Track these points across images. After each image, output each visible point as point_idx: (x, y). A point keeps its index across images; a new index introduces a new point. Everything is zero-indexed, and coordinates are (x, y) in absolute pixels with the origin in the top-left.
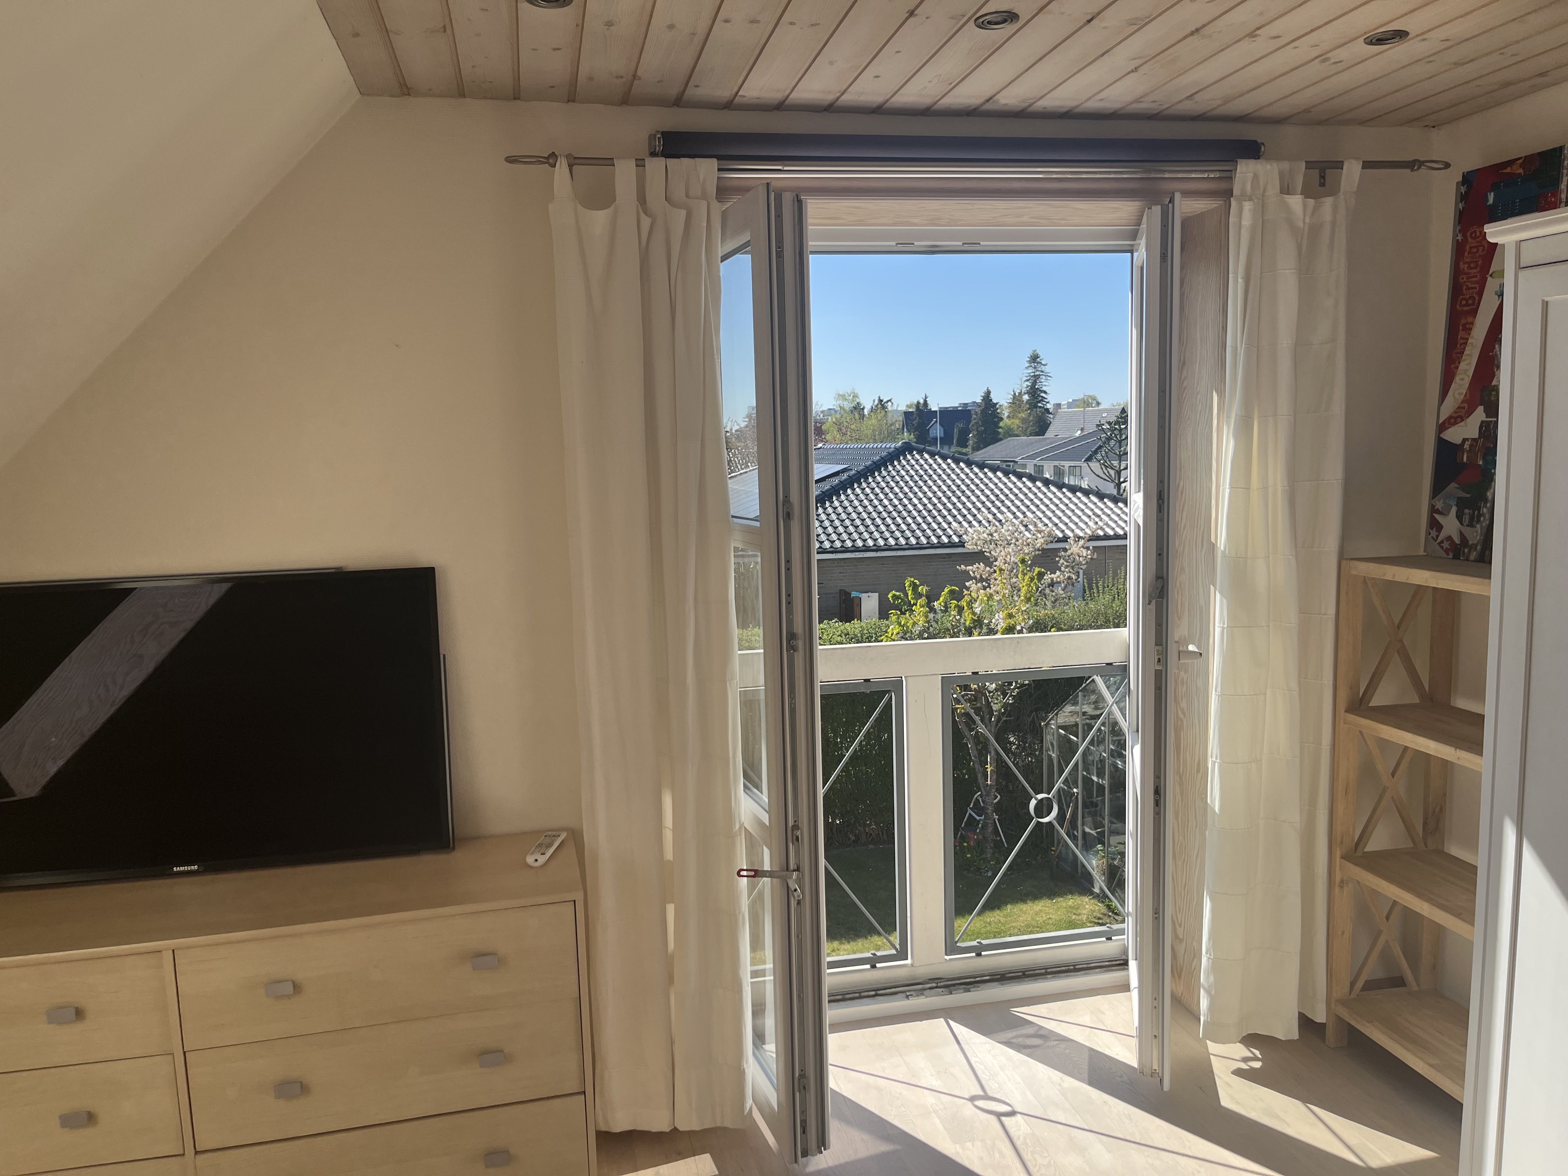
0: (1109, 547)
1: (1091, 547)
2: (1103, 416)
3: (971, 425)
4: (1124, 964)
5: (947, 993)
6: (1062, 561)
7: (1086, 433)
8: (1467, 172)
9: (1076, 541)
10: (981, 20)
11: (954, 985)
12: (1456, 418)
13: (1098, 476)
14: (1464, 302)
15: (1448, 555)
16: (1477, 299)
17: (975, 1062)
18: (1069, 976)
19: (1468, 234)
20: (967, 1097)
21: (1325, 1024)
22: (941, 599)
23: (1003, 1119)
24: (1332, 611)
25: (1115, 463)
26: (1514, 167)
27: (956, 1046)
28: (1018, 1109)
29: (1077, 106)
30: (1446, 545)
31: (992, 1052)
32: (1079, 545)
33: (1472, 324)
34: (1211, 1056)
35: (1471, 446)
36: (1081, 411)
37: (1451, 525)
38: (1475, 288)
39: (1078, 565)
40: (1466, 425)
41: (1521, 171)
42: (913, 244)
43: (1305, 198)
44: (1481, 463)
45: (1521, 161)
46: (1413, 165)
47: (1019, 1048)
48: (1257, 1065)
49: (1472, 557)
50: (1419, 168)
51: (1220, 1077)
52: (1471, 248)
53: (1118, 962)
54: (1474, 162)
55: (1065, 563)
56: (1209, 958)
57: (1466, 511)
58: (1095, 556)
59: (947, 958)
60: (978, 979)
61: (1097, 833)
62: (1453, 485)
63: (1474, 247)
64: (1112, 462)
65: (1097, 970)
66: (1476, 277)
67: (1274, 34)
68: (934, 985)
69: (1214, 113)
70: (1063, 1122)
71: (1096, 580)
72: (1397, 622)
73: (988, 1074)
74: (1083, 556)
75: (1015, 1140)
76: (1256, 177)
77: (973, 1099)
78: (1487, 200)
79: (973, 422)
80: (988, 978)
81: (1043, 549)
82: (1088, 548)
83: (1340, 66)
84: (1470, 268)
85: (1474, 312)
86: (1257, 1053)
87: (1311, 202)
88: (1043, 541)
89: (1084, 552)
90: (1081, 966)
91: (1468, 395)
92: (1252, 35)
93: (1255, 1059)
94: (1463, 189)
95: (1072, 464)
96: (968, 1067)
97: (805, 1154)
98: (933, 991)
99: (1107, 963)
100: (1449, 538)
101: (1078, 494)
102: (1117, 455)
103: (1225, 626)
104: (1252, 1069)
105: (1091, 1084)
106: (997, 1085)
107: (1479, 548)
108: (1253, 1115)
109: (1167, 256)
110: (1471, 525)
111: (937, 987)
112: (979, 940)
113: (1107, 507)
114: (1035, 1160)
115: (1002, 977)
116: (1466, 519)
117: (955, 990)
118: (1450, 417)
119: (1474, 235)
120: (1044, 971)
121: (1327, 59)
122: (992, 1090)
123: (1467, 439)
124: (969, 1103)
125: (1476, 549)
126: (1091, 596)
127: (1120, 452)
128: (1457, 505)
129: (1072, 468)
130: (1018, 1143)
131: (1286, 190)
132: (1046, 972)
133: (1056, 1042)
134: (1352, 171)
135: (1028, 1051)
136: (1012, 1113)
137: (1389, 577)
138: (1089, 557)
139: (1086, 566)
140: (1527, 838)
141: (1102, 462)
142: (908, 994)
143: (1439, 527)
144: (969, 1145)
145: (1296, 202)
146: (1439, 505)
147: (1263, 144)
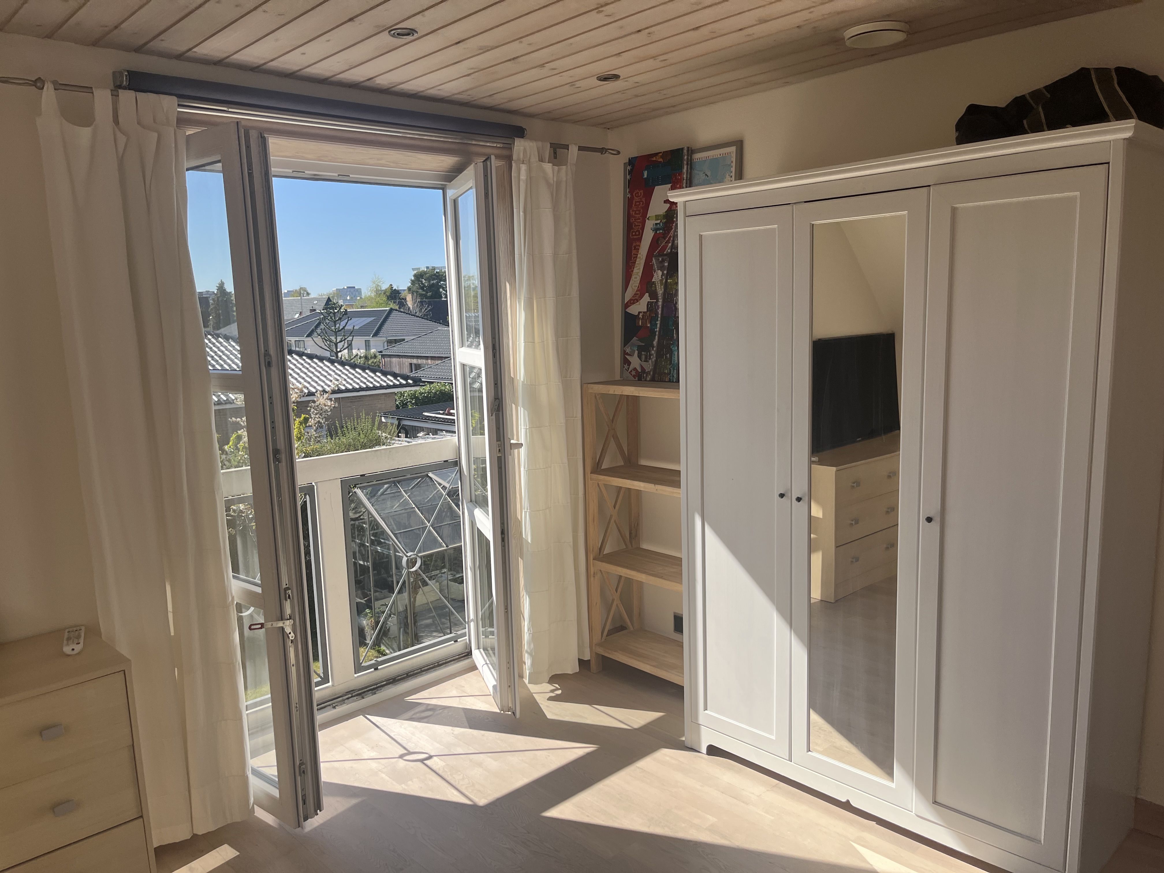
0: (342, 398)
1: (333, 399)
2: (315, 303)
3: (210, 309)
4: (468, 654)
5: (360, 699)
6: (312, 410)
7: (305, 316)
8: (631, 158)
9: (321, 395)
10: (393, 32)
11: (364, 692)
12: (634, 300)
13: (321, 347)
14: (634, 234)
15: (635, 378)
16: (641, 231)
17: (394, 735)
18: (436, 670)
19: (634, 194)
20: (397, 756)
21: (590, 660)
22: (231, 443)
23: (425, 762)
24: (579, 415)
25: (333, 338)
26: (657, 157)
27: (378, 729)
28: (432, 754)
29: (422, 91)
30: (633, 373)
31: (403, 727)
32: (325, 398)
33: (639, 246)
34: (533, 694)
35: (643, 316)
36: (298, 299)
37: (635, 361)
38: (640, 225)
39: (325, 412)
40: (640, 304)
41: (661, 160)
42: (304, 172)
43: (553, 165)
44: (649, 325)
45: (661, 154)
46: (602, 151)
47: (420, 720)
48: (559, 692)
49: (648, 379)
50: (605, 153)
51: (542, 704)
52: (636, 202)
53: (464, 655)
54: (634, 153)
55: (315, 411)
56: (530, 634)
57: (643, 353)
58: (337, 405)
59: (356, 675)
60: (379, 685)
61: (365, 601)
62: (635, 338)
63: (638, 202)
64: (331, 337)
65: (452, 662)
66: (640, 219)
67: (554, 67)
68: (350, 695)
69: (502, 106)
70: (463, 753)
71: (345, 421)
72: (611, 419)
73: (405, 740)
74: (328, 406)
75: (437, 771)
76: (525, 150)
77: (401, 757)
78: (644, 176)
79: (212, 307)
80: (385, 683)
81: (298, 402)
82: (331, 400)
83: (580, 89)
84: (635, 213)
85: (640, 239)
86: (557, 686)
87: (556, 168)
88: (297, 396)
89: (329, 403)
90: (442, 662)
91: (640, 287)
92: (542, 66)
93: (557, 689)
94: (629, 168)
95: (297, 339)
96: (390, 739)
97: (306, 819)
98: (350, 699)
99: (457, 657)
100: (635, 369)
101: (315, 360)
102: (333, 331)
103: (528, 427)
104: (557, 695)
105: (471, 728)
106: (413, 744)
107: (651, 373)
108: (567, 719)
109: (488, 195)
110: (646, 361)
111: (352, 697)
112: (376, 659)
113: (338, 369)
114: (454, 778)
115: (393, 680)
116: (643, 357)
117: (366, 695)
118: (631, 300)
119: (637, 195)
120: (419, 670)
121: (574, 85)
122: (411, 747)
123: (641, 312)
124: (400, 759)
125: (650, 374)
126: (342, 433)
127: (335, 329)
128: (638, 350)
129: (297, 342)
130: (440, 772)
131: (541, 160)
132: (421, 671)
133: (441, 711)
134: (573, 150)
135: (425, 720)
136: (430, 757)
137: (611, 392)
138: (333, 406)
139: (330, 413)
140: (707, 522)
141: (323, 337)
142: (334, 705)
143: (629, 363)
144: (410, 782)
145: (548, 167)
146: (628, 350)
147: (526, 129)
